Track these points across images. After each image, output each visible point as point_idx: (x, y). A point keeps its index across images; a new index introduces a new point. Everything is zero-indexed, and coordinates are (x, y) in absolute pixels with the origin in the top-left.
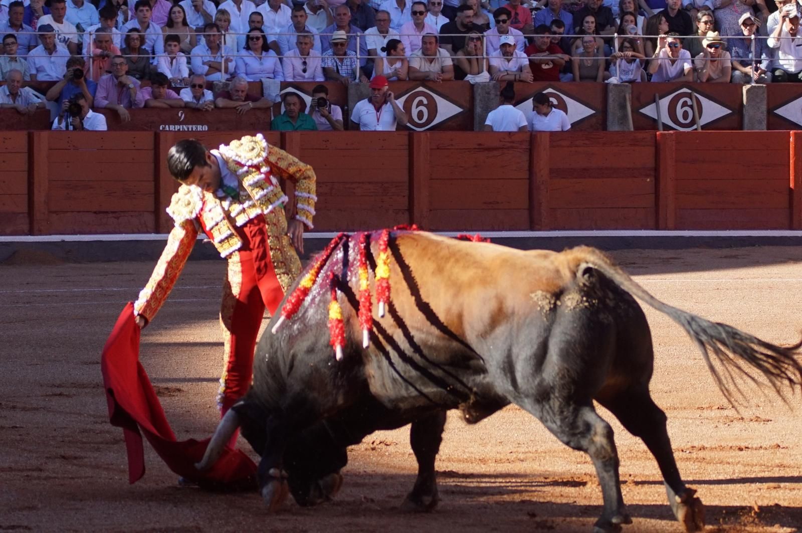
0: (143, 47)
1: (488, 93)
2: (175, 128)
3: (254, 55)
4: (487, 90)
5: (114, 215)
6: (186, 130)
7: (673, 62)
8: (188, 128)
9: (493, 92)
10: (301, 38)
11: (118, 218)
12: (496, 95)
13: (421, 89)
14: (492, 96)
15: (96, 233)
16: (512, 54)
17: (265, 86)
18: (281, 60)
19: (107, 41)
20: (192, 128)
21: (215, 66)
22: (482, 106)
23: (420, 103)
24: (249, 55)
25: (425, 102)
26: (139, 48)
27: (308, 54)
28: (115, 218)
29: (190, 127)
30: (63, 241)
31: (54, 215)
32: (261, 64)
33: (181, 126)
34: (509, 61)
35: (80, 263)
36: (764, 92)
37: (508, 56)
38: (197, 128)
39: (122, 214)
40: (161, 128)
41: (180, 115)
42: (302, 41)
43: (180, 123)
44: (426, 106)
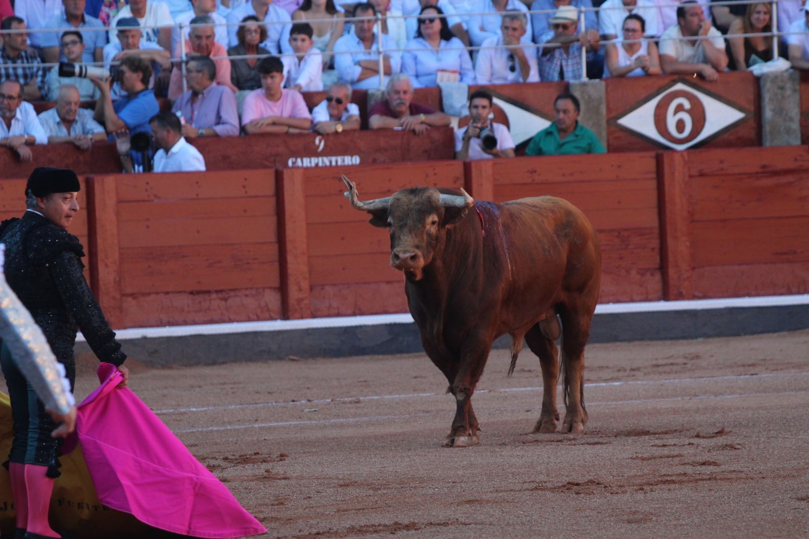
0: (262, 45)
1: (782, 88)
2: (310, 162)
3: (429, 47)
4: (780, 84)
5: (220, 295)
6: (328, 164)
8: (331, 162)
9: (789, 85)
10: (508, 20)
11: (226, 300)
12: (795, 90)
13: (680, 86)
14: (788, 92)
15: (194, 323)
17: (444, 93)
19: (208, 37)
20: (337, 162)
21: (371, 66)
23: (680, 108)
24: (420, 46)
25: (687, 106)
26: (257, 46)
28: (222, 299)
29: (333, 159)
30: (145, 338)
31: (130, 299)
32: (439, 60)
33: (320, 159)
35: (170, 368)
38: (344, 161)
39: (232, 294)
40: (290, 163)
41: (317, 142)
42: (508, 25)
43: (317, 155)
44: (688, 111)
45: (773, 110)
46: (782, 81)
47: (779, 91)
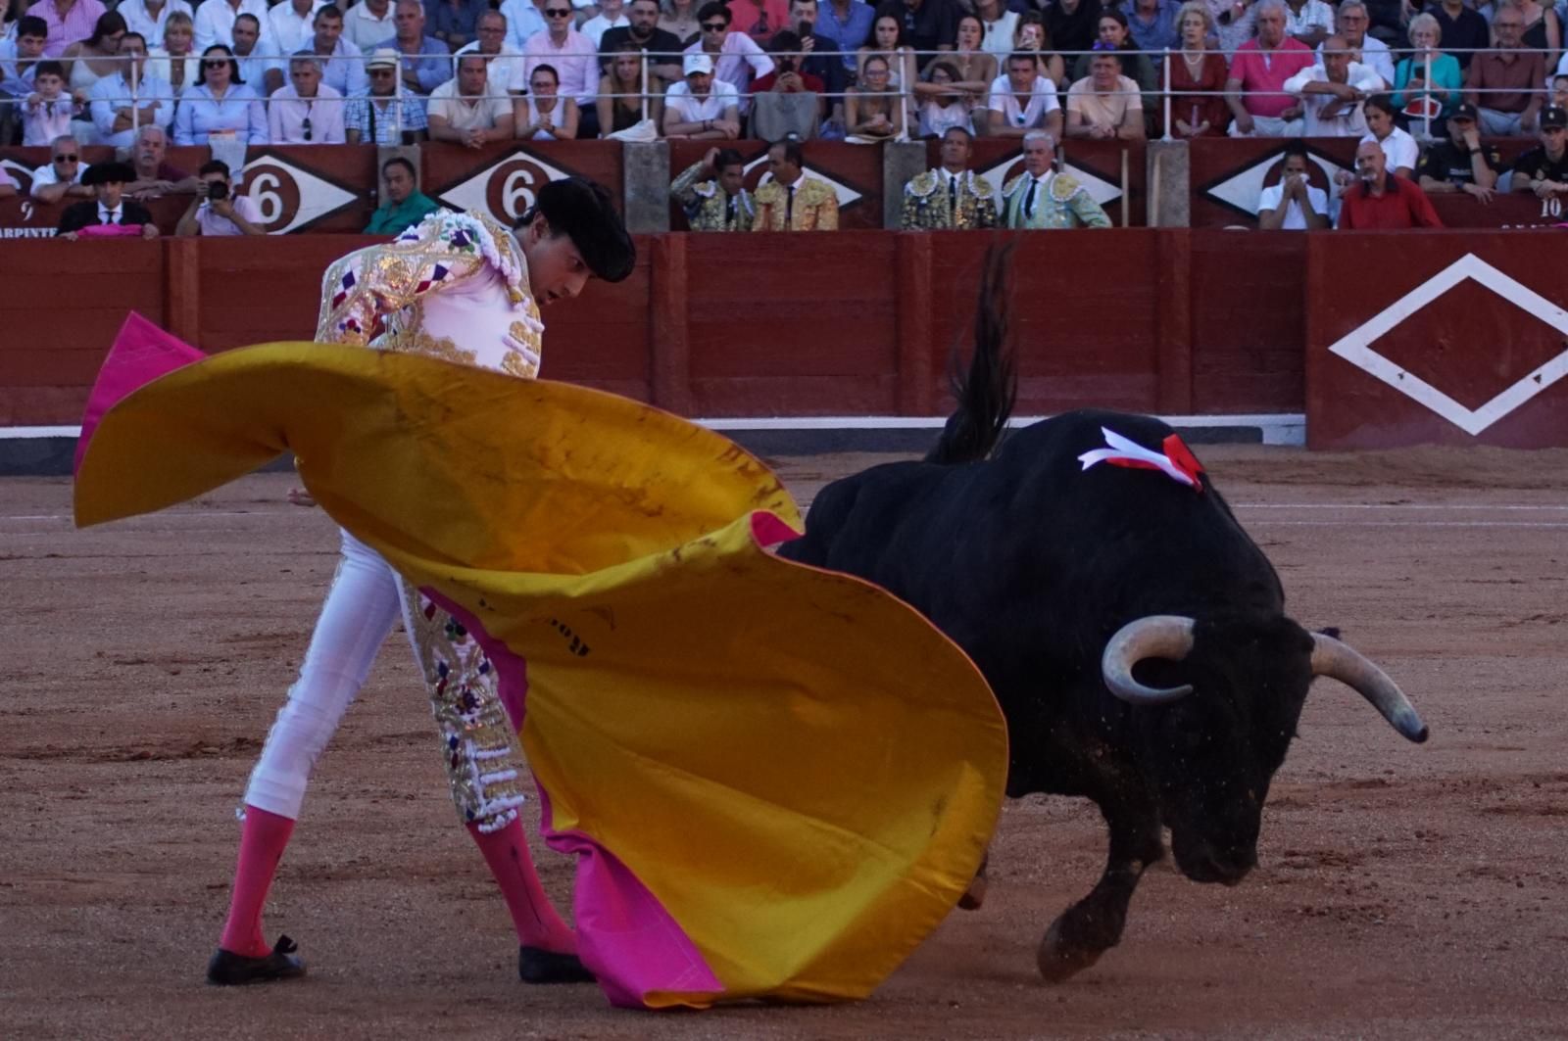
1: (648, 163)
3: (210, 95)
4: (646, 158)
7: (1024, 102)
9: (656, 160)
10: (296, 64)
12: (664, 166)
13: (520, 156)
14: (656, 168)
16: (708, 89)
18: (267, 105)
22: (634, 186)
23: (520, 183)
24: (200, 96)
25: (529, 180)
27: (315, 93)
32: (221, 112)
34: (702, 100)
36: (1183, 156)
37: (701, 92)
42: (298, 71)
44: (528, 187)
45: (635, 190)
46: (647, 154)
47: (644, 167)
